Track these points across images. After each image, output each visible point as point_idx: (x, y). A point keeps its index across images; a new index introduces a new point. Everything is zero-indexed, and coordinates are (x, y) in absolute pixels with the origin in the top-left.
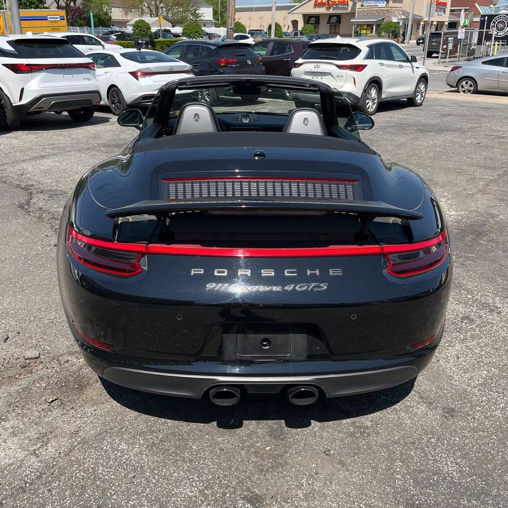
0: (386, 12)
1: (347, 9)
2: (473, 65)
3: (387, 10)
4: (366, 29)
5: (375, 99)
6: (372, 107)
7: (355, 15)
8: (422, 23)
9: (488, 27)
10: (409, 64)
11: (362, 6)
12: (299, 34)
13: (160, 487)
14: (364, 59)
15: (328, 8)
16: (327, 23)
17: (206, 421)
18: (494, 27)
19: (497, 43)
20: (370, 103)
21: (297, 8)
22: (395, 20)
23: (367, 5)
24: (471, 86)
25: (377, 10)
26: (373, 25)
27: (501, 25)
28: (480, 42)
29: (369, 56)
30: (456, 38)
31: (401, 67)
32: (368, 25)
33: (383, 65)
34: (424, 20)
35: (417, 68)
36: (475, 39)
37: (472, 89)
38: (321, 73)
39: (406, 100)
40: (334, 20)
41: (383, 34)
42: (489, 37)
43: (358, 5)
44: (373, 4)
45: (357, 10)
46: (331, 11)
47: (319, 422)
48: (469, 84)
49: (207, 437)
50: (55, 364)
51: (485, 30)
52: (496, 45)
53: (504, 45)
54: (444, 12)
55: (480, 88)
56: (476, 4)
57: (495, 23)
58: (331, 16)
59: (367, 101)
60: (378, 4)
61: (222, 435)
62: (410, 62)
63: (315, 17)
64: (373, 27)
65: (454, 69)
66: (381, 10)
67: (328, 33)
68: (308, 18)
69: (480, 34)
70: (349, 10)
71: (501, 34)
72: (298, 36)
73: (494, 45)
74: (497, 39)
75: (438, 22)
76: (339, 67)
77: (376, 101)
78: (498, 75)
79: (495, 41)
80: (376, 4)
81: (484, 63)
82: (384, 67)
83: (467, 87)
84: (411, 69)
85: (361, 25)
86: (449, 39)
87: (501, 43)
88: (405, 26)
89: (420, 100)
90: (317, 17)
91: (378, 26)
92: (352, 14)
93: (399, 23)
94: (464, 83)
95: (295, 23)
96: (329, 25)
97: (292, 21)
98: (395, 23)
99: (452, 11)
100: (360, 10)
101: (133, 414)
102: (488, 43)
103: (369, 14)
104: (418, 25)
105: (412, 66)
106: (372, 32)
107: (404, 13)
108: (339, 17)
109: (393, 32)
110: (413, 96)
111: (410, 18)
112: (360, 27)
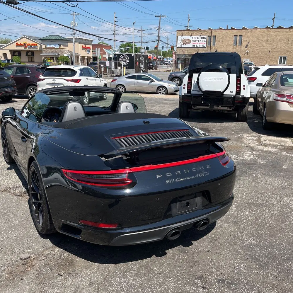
0: (60, 51)
1: (37, 48)
2: (121, 79)
3: (60, 50)
4: (50, 60)
5: (87, 97)
6: (86, 101)
7: (42, 52)
8: (80, 57)
9: (118, 60)
10: (98, 79)
11: (46, 47)
12: (11, 61)
13: (158, 288)
14: (79, 76)
15: (26, 47)
16: (26, 56)
17: (150, 256)
18: (121, 60)
19: (124, 68)
20: (85, 99)
21: (5, 47)
22: (65, 55)
23: (48, 47)
24: (123, 89)
25: (55, 50)
26: (54, 57)
27: (124, 60)
28: (116, 68)
29: (81, 75)
30: (105, 65)
31: (96, 80)
32: (51, 58)
33: (88, 79)
34: (81, 55)
35: (102, 80)
36: (113, 66)
37: (123, 90)
38: (57, 84)
39: (99, 97)
40: (30, 54)
41: (60, 62)
42: (120, 65)
43: (43, 47)
44: (52, 47)
45: (43, 49)
46: (27, 49)
47: (195, 241)
48: (121, 88)
49: (156, 262)
50: (41, 257)
51: (117, 62)
52: (124, 69)
53: (127, 69)
54: (90, 52)
55: (127, 90)
56: (103, 48)
57: (121, 58)
58: (28, 52)
59: (84, 98)
60: (55, 46)
61: (162, 260)
62: (99, 78)
63: (17, 52)
64: (54, 59)
65: (113, 81)
66: (57, 50)
67: (28, 61)
68: (13, 53)
69: (115, 64)
70: (38, 49)
71: (125, 64)
72: (10, 63)
73: (123, 69)
74: (124, 66)
75: (87, 57)
76: (67, 80)
77: (88, 98)
78: (134, 83)
79: (124, 67)
80: (53, 47)
81: (127, 78)
82: (88, 80)
83: (121, 90)
84: (100, 81)
85: (47, 57)
86: (101, 66)
87: (126, 68)
88: (72, 59)
89: (106, 97)
90: (19, 53)
91: (57, 58)
92: (41, 51)
93: (68, 57)
94: (119, 87)
95: (5, 55)
96: (27, 57)
97: (3, 54)
98: (66, 57)
99: (93, 51)
100: (45, 49)
101: (112, 266)
102: (120, 68)
103: (50, 52)
104: (78, 58)
105: (100, 80)
106: (54, 61)
107: (70, 52)
108: (33, 52)
109: (65, 61)
110: (103, 95)
111: (74, 55)
112: (46, 58)
